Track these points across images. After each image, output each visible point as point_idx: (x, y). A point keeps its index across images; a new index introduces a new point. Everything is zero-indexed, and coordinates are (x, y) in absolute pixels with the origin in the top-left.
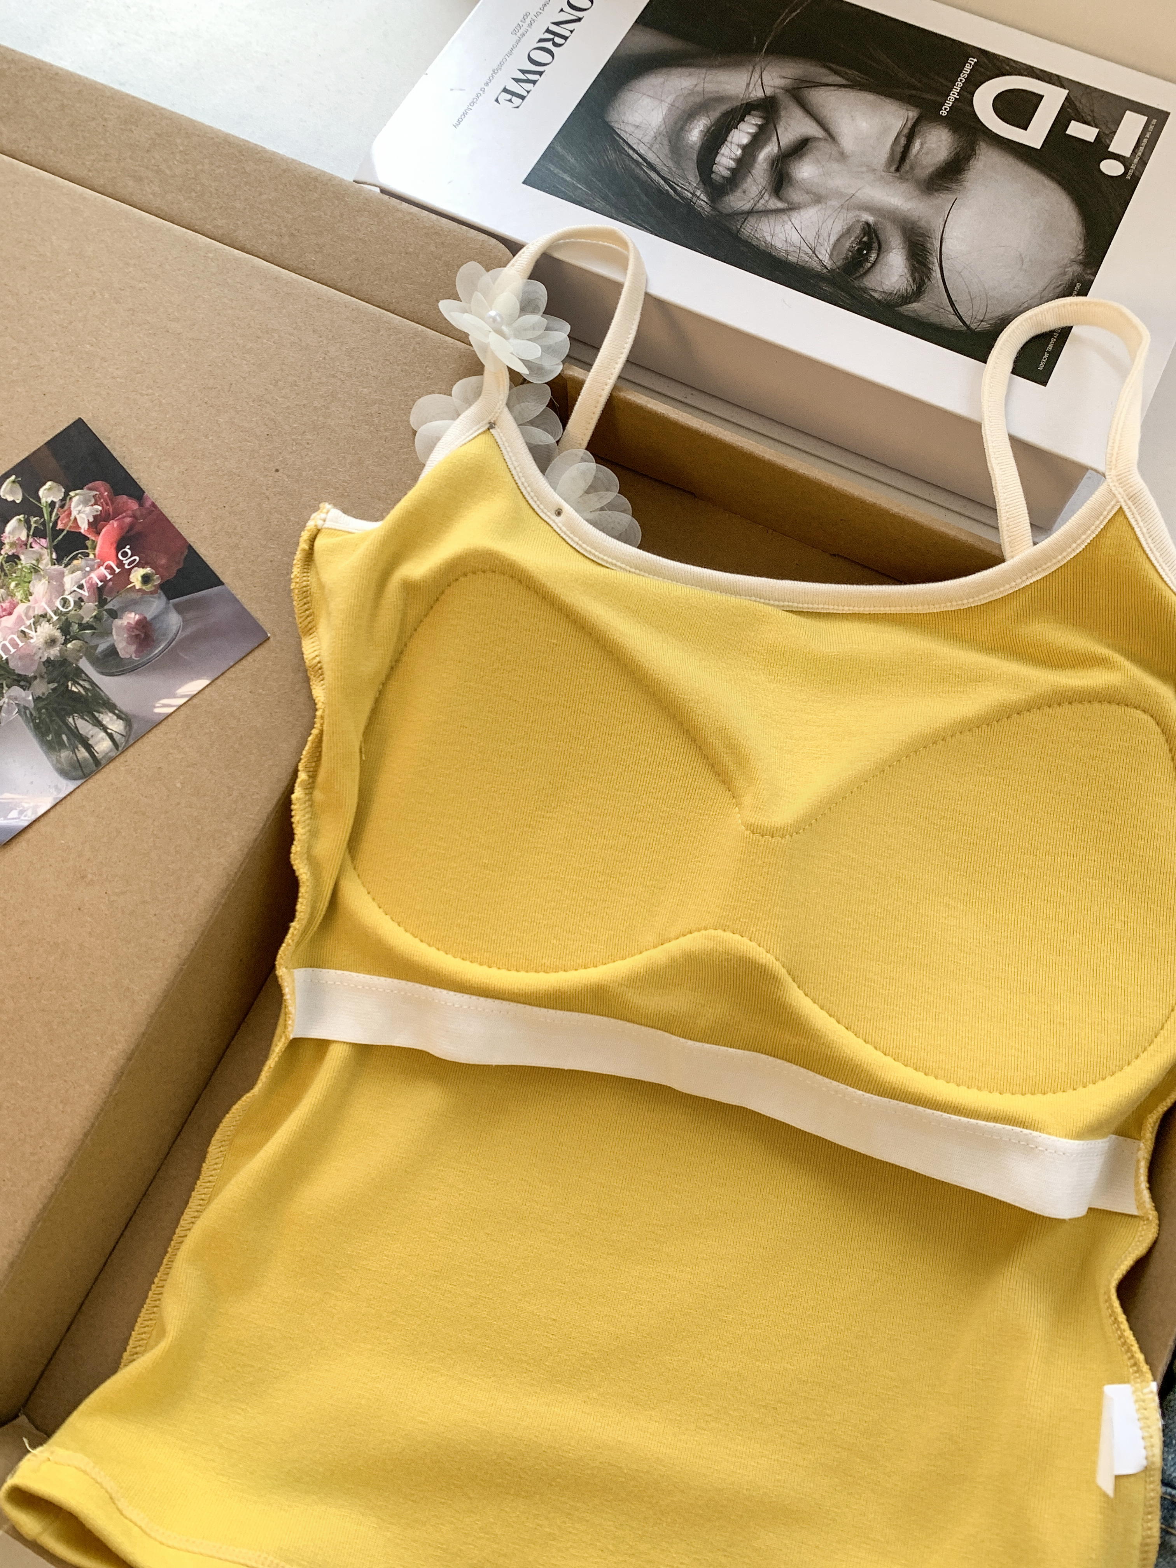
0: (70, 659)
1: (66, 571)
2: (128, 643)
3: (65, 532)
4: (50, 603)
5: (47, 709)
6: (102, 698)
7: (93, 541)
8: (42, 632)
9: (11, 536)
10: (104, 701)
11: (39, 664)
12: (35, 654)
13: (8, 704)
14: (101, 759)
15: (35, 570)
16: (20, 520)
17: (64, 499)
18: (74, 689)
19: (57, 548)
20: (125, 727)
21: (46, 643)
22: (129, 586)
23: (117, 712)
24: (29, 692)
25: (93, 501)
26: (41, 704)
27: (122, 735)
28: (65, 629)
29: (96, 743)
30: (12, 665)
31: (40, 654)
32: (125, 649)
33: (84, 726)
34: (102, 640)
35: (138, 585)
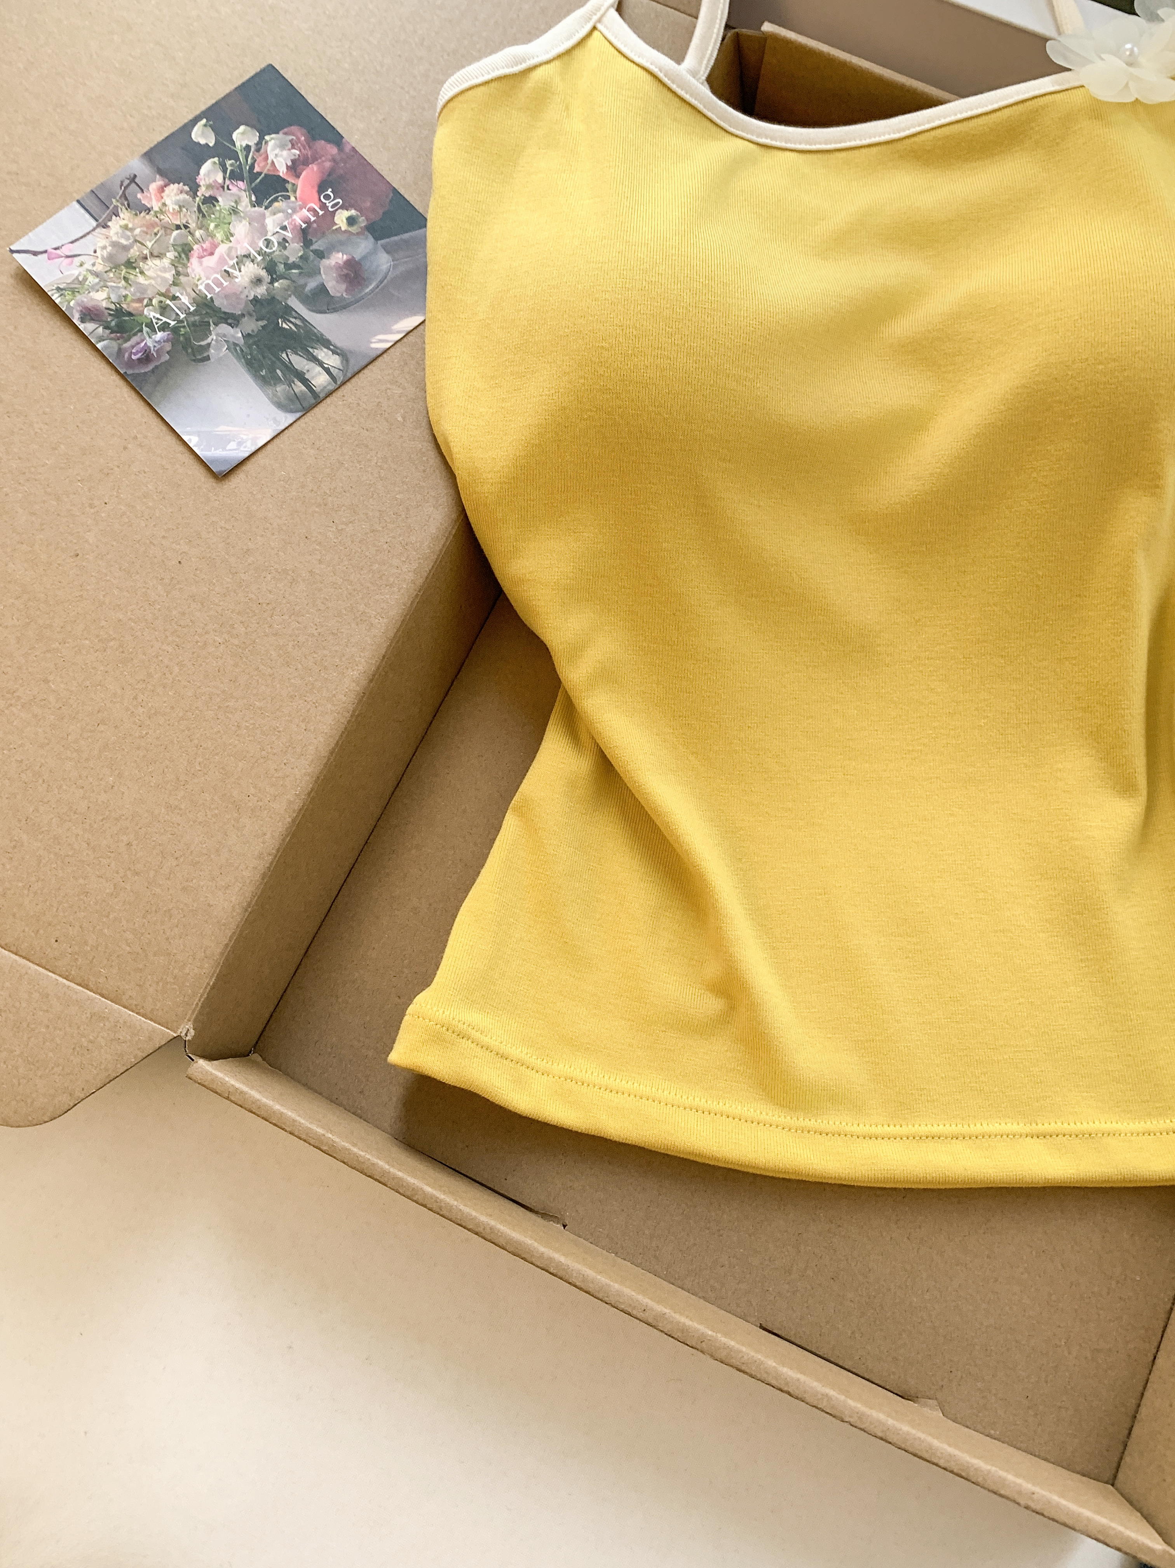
0: (278, 298)
1: (267, 213)
2: (337, 282)
3: (263, 175)
4: (252, 244)
5: (258, 346)
6: (315, 335)
7: (294, 185)
8: (246, 272)
9: (207, 179)
10: (317, 337)
11: (246, 303)
12: (241, 292)
13: (217, 341)
14: (320, 393)
15: (234, 211)
16: (215, 163)
17: (259, 145)
18: (284, 326)
19: (255, 191)
20: (342, 362)
21: (252, 282)
22: (334, 228)
23: (331, 347)
24: (238, 330)
25: (290, 146)
26: (251, 341)
27: (339, 369)
28: (271, 268)
29: (313, 378)
30: (217, 303)
31: (246, 292)
32: (335, 287)
33: (298, 362)
34: (310, 280)
35: (344, 226)
